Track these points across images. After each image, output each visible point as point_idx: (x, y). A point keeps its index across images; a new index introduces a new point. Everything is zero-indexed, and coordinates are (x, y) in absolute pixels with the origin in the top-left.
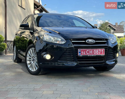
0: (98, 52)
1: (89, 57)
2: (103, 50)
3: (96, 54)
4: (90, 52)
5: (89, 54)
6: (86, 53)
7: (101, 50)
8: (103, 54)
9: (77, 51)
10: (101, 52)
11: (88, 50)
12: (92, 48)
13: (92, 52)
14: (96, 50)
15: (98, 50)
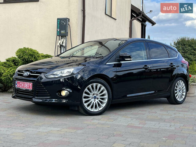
0: (27, 85)
1: (21, 90)
2: (31, 84)
3: (26, 88)
4: (22, 85)
5: (21, 87)
6: (19, 85)
7: (30, 84)
8: (31, 89)
9: (15, 82)
10: (30, 86)
11: (21, 83)
12: (24, 81)
14: (26, 83)
15: (28, 83)
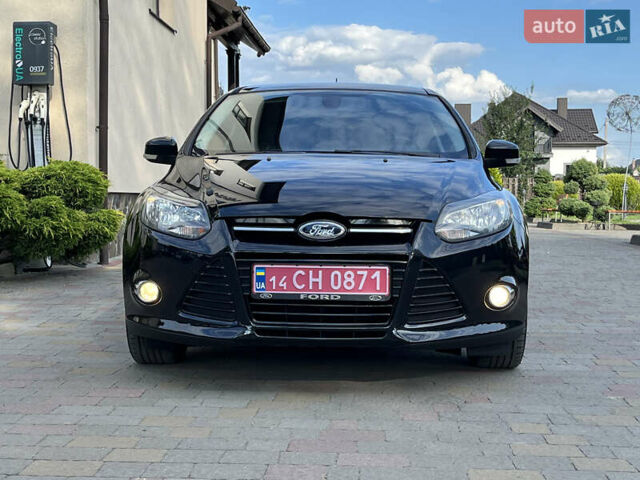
1: (307, 301)
2: (379, 273)
3: (342, 288)
4: (311, 280)
6: (289, 281)
7: (372, 271)
8: (380, 293)
9: (250, 273)
10: (371, 283)
11: (300, 272)
12: (321, 264)
13: (319, 280)
14: (343, 272)
15: (355, 271)
